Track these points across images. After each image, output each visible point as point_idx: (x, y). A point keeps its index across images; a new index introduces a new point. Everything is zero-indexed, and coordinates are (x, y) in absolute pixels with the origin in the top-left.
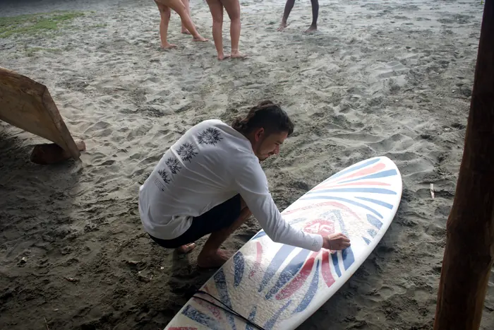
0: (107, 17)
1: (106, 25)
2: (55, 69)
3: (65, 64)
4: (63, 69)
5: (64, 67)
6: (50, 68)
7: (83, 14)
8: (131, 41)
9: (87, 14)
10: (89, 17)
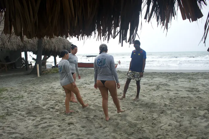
0: (21, 91)
1: (23, 97)
2: (8, 133)
3: (13, 128)
4: (14, 133)
5: (14, 131)
6: (4, 132)
7: (7, 90)
8: (44, 108)
9: (9, 89)
10: (10, 91)
